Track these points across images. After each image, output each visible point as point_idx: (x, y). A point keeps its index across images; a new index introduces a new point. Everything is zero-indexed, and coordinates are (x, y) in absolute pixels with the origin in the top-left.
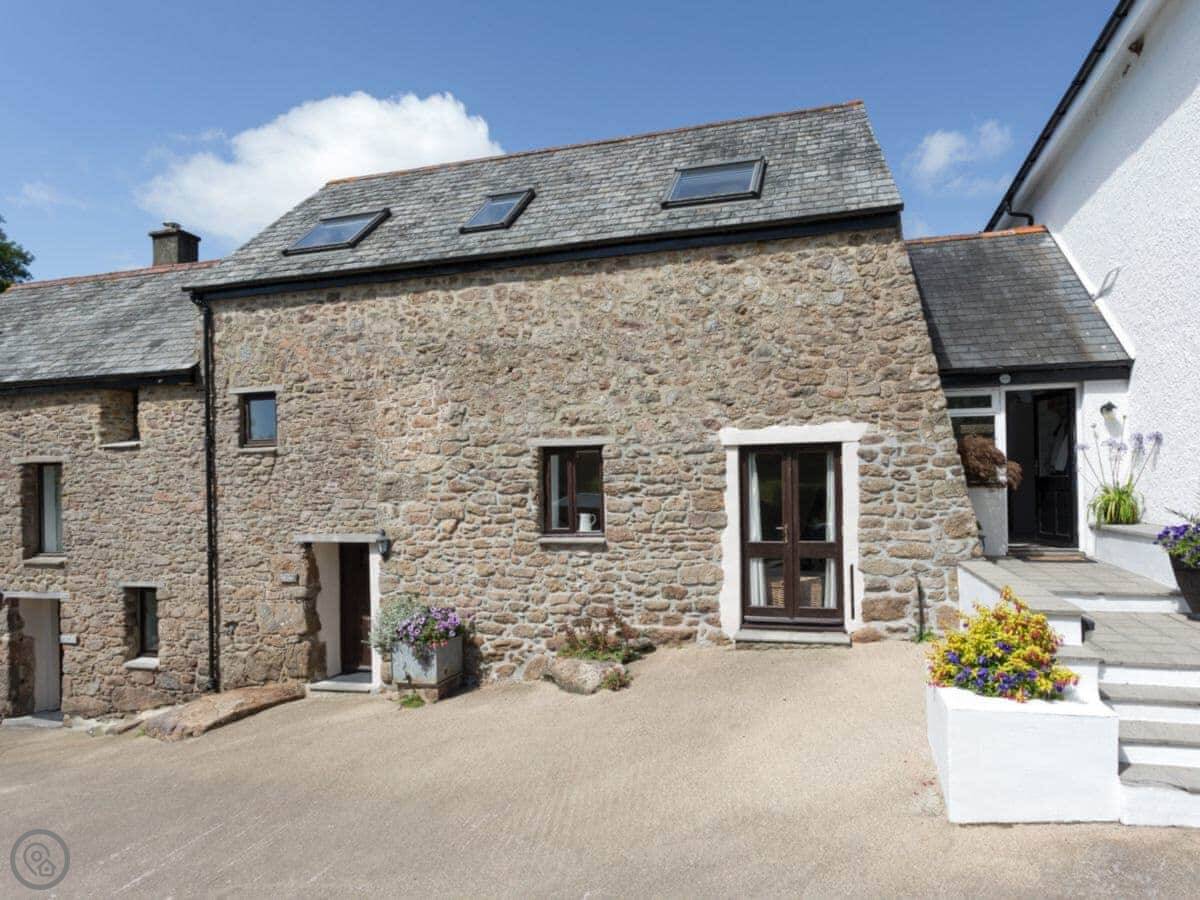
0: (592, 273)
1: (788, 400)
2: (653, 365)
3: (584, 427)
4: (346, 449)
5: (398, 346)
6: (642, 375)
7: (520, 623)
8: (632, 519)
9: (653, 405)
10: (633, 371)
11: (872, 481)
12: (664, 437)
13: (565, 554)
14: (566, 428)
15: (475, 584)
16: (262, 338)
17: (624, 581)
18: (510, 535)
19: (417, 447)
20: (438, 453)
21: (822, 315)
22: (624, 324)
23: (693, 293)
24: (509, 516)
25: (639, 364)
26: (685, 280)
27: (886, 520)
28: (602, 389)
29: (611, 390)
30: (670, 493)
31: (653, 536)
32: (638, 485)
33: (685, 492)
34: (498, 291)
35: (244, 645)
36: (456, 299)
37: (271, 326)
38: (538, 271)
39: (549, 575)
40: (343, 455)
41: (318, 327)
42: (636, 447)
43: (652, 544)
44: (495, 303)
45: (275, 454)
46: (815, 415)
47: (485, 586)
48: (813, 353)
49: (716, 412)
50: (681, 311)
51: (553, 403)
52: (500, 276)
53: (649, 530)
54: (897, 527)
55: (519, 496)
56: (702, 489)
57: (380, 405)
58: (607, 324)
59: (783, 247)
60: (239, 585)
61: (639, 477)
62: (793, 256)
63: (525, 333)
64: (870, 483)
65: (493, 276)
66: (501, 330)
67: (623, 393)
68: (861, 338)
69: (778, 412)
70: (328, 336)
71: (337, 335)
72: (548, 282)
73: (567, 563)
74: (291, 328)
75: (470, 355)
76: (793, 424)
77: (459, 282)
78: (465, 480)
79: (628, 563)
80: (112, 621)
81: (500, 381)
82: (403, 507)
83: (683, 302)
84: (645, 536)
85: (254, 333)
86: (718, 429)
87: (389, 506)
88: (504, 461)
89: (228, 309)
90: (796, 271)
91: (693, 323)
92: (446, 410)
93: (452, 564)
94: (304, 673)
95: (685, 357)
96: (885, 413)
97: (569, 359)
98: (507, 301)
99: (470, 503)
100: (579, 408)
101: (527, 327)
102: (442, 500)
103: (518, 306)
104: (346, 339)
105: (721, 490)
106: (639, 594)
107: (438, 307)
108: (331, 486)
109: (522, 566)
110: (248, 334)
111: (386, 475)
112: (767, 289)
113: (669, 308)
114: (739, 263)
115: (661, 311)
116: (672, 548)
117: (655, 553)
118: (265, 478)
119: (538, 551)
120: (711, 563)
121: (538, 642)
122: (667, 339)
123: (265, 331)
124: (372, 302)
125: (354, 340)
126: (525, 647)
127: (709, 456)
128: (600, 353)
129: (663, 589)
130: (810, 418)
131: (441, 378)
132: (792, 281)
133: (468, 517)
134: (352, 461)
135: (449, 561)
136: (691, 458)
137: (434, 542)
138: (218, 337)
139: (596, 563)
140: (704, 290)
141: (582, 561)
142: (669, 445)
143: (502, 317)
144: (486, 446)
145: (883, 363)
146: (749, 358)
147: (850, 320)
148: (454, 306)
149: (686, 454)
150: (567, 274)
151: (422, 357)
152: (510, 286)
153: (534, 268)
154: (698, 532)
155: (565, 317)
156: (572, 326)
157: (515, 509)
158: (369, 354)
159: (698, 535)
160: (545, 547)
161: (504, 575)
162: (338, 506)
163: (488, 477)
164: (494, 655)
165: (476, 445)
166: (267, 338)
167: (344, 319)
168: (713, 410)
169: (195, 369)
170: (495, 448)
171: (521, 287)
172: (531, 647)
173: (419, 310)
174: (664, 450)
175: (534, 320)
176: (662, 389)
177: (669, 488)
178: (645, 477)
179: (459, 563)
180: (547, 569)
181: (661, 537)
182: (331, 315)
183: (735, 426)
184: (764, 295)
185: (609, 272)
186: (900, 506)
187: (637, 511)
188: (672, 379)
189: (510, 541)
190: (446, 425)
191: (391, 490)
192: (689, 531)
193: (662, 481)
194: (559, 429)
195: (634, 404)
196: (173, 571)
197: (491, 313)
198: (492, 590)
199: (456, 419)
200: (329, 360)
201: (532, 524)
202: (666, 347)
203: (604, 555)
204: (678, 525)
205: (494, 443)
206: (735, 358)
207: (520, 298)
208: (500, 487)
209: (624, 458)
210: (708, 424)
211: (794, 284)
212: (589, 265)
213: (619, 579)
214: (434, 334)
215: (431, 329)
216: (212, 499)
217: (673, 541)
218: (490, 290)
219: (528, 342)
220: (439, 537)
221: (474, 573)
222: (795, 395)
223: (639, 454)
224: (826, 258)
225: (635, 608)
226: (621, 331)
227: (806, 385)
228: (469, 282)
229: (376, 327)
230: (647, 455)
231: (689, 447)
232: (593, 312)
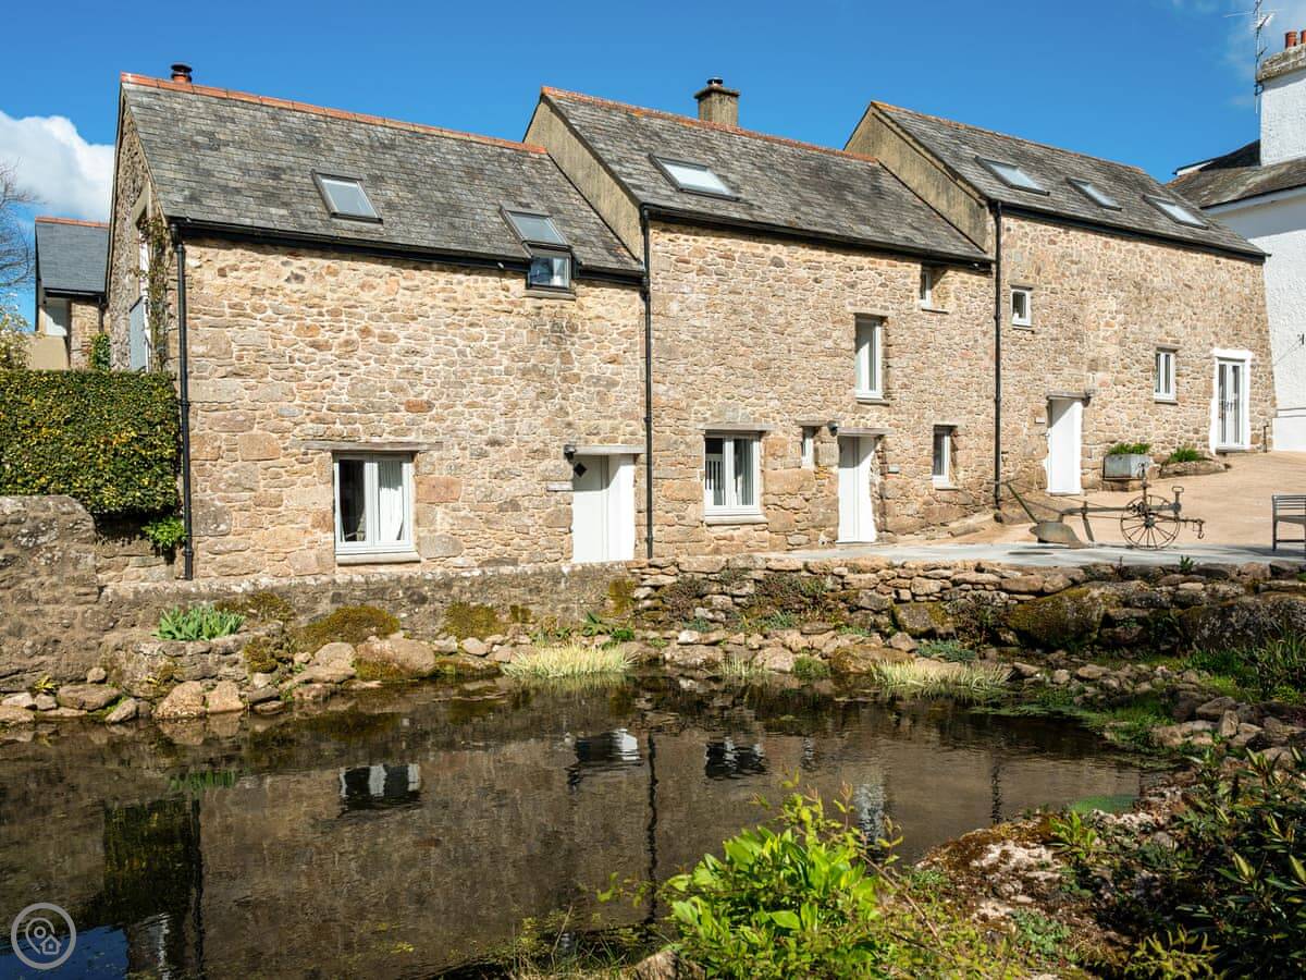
2: (1196, 310)
3: (1173, 339)
5: (1098, 273)
6: (1192, 314)
8: (1186, 391)
10: (1189, 312)
11: (1254, 379)
13: (1162, 408)
14: (1166, 338)
16: (1028, 248)
17: (1181, 424)
18: (1143, 396)
19: (1105, 338)
21: (1243, 298)
22: (1187, 286)
24: (1143, 385)
25: (1191, 308)
27: (1257, 397)
28: (1179, 319)
29: (1182, 320)
30: (1198, 378)
31: (1192, 400)
32: (1189, 373)
33: (1203, 378)
34: (1141, 252)
35: (1012, 468)
37: (1032, 240)
41: (1058, 250)
42: (1189, 352)
43: (1191, 405)
46: (1239, 345)
48: (1240, 315)
51: (1162, 323)
53: (1191, 397)
54: (1260, 401)
55: (1148, 374)
56: (1208, 377)
58: (1181, 285)
60: (1010, 422)
61: (1190, 368)
69: (1230, 342)
70: (1063, 257)
72: (1159, 254)
73: (1163, 414)
74: (1044, 246)
76: (1234, 349)
78: (1129, 362)
80: (925, 453)
81: (1143, 306)
82: (1098, 375)
84: (1189, 400)
86: (1213, 348)
89: (1008, 221)
90: (1237, 274)
92: (1121, 317)
95: (1206, 309)
98: (1144, 259)
100: (1171, 327)
104: (1072, 262)
105: (1213, 378)
110: (1019, 243)
111: (1091, 355)
114: (1221, 265)
116: (1197, 407)
117: (1191, 410)
118: (1026, 348)
119: (1153, 407)
120: (1208, 416)
123: (1029, 245)
127: (1211, 361)
130: (1238, 347)
134: (1073, 343)
136: (1205, 361)
138: (1003, 239)
141: (1168, 413)
142: (1200, 353)
146: (1223, 314)
149: (1204, 359)
151: (1109, 283)
152: (1145, 251)
154: (1205, 399)
156: (1169, 282)
157: (1146, 382)
158: (1083, 275)
159: (1204, 401)
160: (1156, 404)
162: (1066, 371)
166: (1031, 248)
167: (1072, 248)
168: (1212, 338)
170: (1140, 345)
171: (1149, 253)
174: (1198, 355)
176: (1198, 324)
177: (1198, 376)
178: (1192, 369)
179: (1122, 412)
180: (1156, 416)
181: (1194, 401)
183: (1218, 347)
184: (1228, 284)
186: (1260, 391)
187: (1188, 387)
188: (1201, 319)
189: (1143, 399)
190: (1121, 327)
191: (1094, 366)
192: (1202, 399)
193: (1197, 372)
194: (1164, 338)
195: (1189, 330)
196: (969, 413)
197: (1138, 265)
199: (1125, 325)
200: (1063, 274)
202: (1200, 302)
203: (1176, 410)
204: (1199, 395)
206: (1220, 313)
209: (1186, 357)
210: (1211, 344)
211: (1236, 281)
215: (1112, 267)
216: (998, 359)
221: (1127, 419)
222: (1234, 335)
223: (1190, 356)
225: (1183, 439)
227: (1237, 331)
229: (1087, 258)
230: (1192, 357)
231: (1205, 355)
232: (1176, 275)
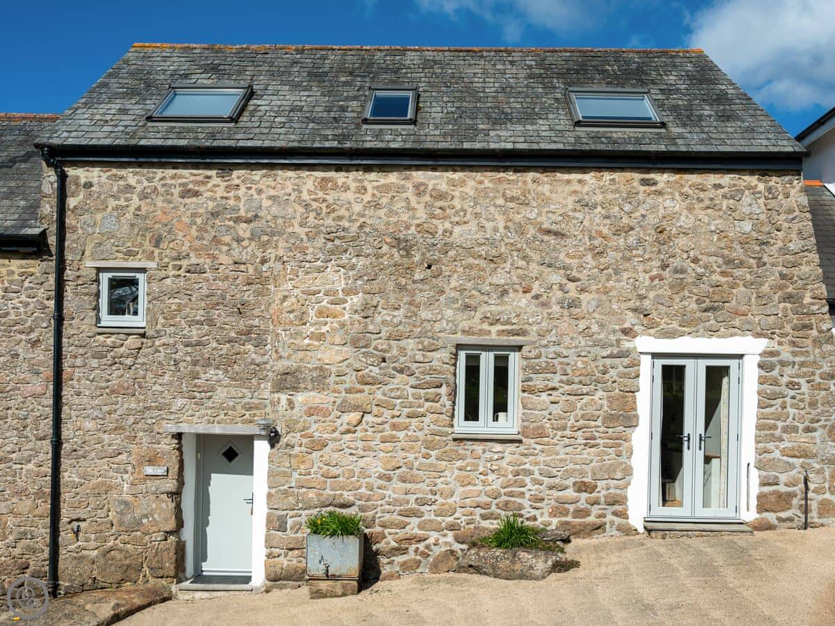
1: (700, 314)
2: (575, 273)
3: (505, 327)
4: (233, 335)
5: (302, 232)
6: (564, 281)
7: (427, 516)
8: (548, 417)
9: (574, 311)
10: (556, 277)
12: (583, 341)
13: (477, 449)
14: (486, 327)
15: (379, 478)
16: (132, 209)
17: (536, 476)
18: (421, 429)
20: (345, 344)
22: (549, 232)
24: (421, 410)
25: (562, 272)
28: (525, 292)
29: (533, 294)
30: (587, 394)
31: (568, 433)
32: (556, 384)
33: (600, 393)
34: (417, 187)
35: (92, 544)
36: (371, 190)
37: (143, 196)
39: (461, 470)
40: (230, 341)
41: (205, 203)
42: (556, 349)
43: (566, 441)
44: (413, 199)
45: (142, 337)
46: (721, 329)
47: (389, 480)
49: (633, 321)
50: (604, 225)
53: (564, 428)
55: (431, 389)
57: (277, 291)
58: (531, 231)
60: (89, 478)
61: (558, 378)
63: (445, 231)
65: (413, 171)
66: (419, 225)
67: (544, 297)
69: (690, 324)
71: (228, 214)
73: (480, 458)
74: (170, 202)
75: (385, 248)
77: (374, 173)
78: (375, 373)
79: (542, 458)
82: (300, 398)
83: (606, 217)
84: (560, 433)
85: (122, 202)
86: (635, 337)
87: (284, 397)
88: (419, 356)
91: (615, 237)
92: (356, 300)
93: (351, 458)
94: (171, 573)
97: (492, 261)
98: (427, 199)
99: (379, 396)
100: (500, 308)
101: (448, 225)
102: (347, 392)
103: (439, 204)
104: (238, 220)
107: (349, 196)
108: (214, 373)
109: (432, 460)
110: (112, 203)
111: (281, 365)
113: (594, 221)
115: (586, 223)
116: (587, 445)
117: (569, 450)
118: (128, 361)
119: (451, 446)
120: (622, 459)
121: (445, 535)
122: (590, 250)
123: (136, 203)
125: (248, 221)
126: (431, 540)
127: (624, 361)
131: (352, 268)
133: (376, 410)
135: (352, 454)
136: (608, 362)
137: (336, 435)
138: (73, 202)
141: (495, 456)
142: (588, 349)
143: (422, 214)
144: (399, 340)
146: (665, 274)
148: (368, 197)
149: (604, 358)
151: (330, 245)
152: (431, 183)
154: (611, 431)
155: (488, 220)
156: (495, 229)
157: (428, 404)
158: (265, 238)
159: (610, 434)
160: (459, 441)
161: (411, 469)
162: (221, 394)
163: (401, 371)
164: (397, 549)
165: (389, 339)
166: (139, 209)
167: (237, 198)
168: (631, 319)
170: (410, 344)
172: (437, 540)
173: (327, 196)
174: (583, 353)
175: (455, 220)
176: (584, 297)
177: (584, 389)
178: (564, 378)
179: (362, 457)
180: (459, 464)
182: (220, 192)
183: (650, 335)
188: (593, 288)
189: (421, 435)
190: (356, 317)
191: (288, 381)
192: (603, 429)
193: (580, 383)
194: (479, 327)
195: (556, 309)
197: (409, 208)
199: (367, 311)
202: (589, 258)
204: (593, 424)
205: (408, 337)
206: (653, 274)
207: (441, 196)
208: (413, 381)
209: (544, 359)
214: (345, 223)
215: (340, 218)
216: (59, 381)
218: (408, 185)
219: (449, 240)
220: (341, 430)
221: (379, 467)
222: (706, 310)
223: (558, 355)
225: (546, 501)
226: (546, 238)
227: (715, 301)
229: (275, 210)
230: (567, 357)
231: (607, 352)
232: (516, 217)
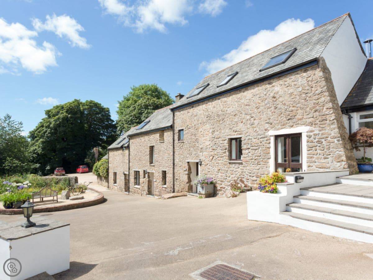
0: (240, 93)
1: (287, 121)
2: (253, 115)
3: (238, 133)
4: (194, 141)
6: (250, 118)
7: (225, 182)
8: (248, 156)
9: (253, 126)
10: (248, 117)
11: (311, 144)
12: (255, 134)
13: (234, 165)
14: (234, 133)
15: (216, 172)
16: (182, 118)
17: (247, 173)
18: (223, 160)
19: (206, 140)
20: (210, 141)
21: (296, 95)
22: (247, 105)
23: (262, 94)
24: (223, 156)
25: (250, 115)
26: (260, 91)
27: (315, 156)
28: (242, 123)
29: (243, 123)
30: (257, 149)
31: (253, 161)
32: (249, 147)
33: (260, 149)
34: (221, 101)
35: (178, 184)
36: (213, 104)
37: (183, 115)
38: (229, 94)
39: (231, 171)
40: (194, 142)
42: (248, 137)
43: (253, 163)
44: (220, 104)
45: (183, 142)
46: (294, 125)
47: (218, 173)
48: (293, 107)
49: (268, 126)
50: (259, 100)
51: (231, 127)
52: (221, 97)
53: (252, 159)
54: (318, 158)
55: (224, 151)
56: (264, 148)
57: (200, 130)
58: (243, 106)
59: (285, 77)
60: (178, 171)
61: (249, 145)
62: (288, 79)
63: (226, 110)
64: (309, 145)
65: (220, 97)
66: (222, 110)
67: (246, 123)
68: (307, 100)
69: (284, 125)
70: (192, 116)
71: (193, 115)
72: (231, 97)
73: (234, 168)
75: (215, 117)
76: (288, 128)
77: (214, 100)
78: (214, 148)
79: (248, 168)
80: (160, 177)
81: (221, 123)
82: (204, 154)
83: (260, 97)
84: (251, 161)
85: (180, 117)
86: (268, 131)
87: (201, 153)
88: (221, 142)
89: (177, 112)
90: (288, 84)
91: (262, 103)
92: (211, 131)
93: (212, 167)
94: (187, 190)
95: (260, 112)
96: (315, 123)
97: (235, 116)
98: (223, 103)
99: (215, 153)
100: (237, 128)
101: (227, 109)
102: (210, 152)
103: (225, 104)
105: (269, 148)
106: (250, 176)
107: (210, 106)
108: (192, 149)
109: (225, 168)
111: (201, 146)
112: (281, 90)
113: (256, 99)
114: (274, 84)
115: (255, 101)
116: (257, 164)
117: (254, 165)
118: (182, 148)
119: (228, 164)
120: (267, 168)
121: (229, 187)
122: (256, 107)
124: (199, 107)
125: (196, 116)
126: (226, 188)
127: (266, 139)
128: (241, 113)
129: (255, 175)
130: (292, 126)
131: (210, 123)
132: (287, 87)
133: (215, 156)
134: (195, 143)
135: (212, 166)
136: (262, 139)
137: (209, 162)
138: (175, 118)
139: (240, 168)
140: (265, 93)
141: (237, 167)
142: (256, 136)
143: (222, 107)
144: (218, 139)
145: (314, 108)
146: (276, 110)
147: (304, 95)
148: (213, 106)
149: (261, 138)
150: (234, 94)
152: (223, 99)
153: (228, 94)
154: (264, 160)
155: (234, 105)
156: (235, 107)
157: (224, 154)
159: (264, 161)
160: (230, 163)
161: (222, 170)
162: (193, 154)
163: (219, 146)
164: (220, 190)
165: (216, 139)
167: (194, 112)
168: (267, 126)
169: (171, 125)
170: (220, 139)
171: (225, 99)
172: (227, 188)
173: (207, 108)
174: (255, 138)
175: (228, 107)
176: (255, 121)
177: (256, 148)
178: (251, 145)
179: (213, 167)
180: (230, 169)
181: (255, 161)
182: (192, 111)
183: (272, 130)
184: (280, 92)
185: (243, 92)
186: (319, 151)
187: (249, 154)
188: (257, 118)
189: (223, 162)
191: (202, 150)
192: (262, 159)
193: (255, 146)
194: (232, 134)
195: (249, 126)
196: (169, 167)
197: (220, 106)
198: (220, 174)
199: (213, 133)
200: (192, 121)
201: (227, 158)
202: (256, 110)
203: (242, 166)
204: (259, 158)
205: (220, 138)
206: (272, 111)
207: (225, 102)
208: (221, 148)
209: (246, 140)
210: (266, 130)
211: (288, 88)
212: (239, 91)
213: (245, 172)
214: (209, 113)
216: (174, 152)
217: (257, 162)
218: (219, 101)
219: (227, 112)
220: (210, 160)
221: (216, 170)
222: (289, 120)
223: (249, 139)
224: (297, 78)
225: (249, 180)
226: (246, 107)
227: (291, 116)
228: (216, 100)
230: (251, 139)
231: (261, 136)
232: (240, 103)
